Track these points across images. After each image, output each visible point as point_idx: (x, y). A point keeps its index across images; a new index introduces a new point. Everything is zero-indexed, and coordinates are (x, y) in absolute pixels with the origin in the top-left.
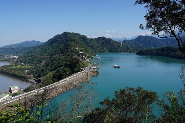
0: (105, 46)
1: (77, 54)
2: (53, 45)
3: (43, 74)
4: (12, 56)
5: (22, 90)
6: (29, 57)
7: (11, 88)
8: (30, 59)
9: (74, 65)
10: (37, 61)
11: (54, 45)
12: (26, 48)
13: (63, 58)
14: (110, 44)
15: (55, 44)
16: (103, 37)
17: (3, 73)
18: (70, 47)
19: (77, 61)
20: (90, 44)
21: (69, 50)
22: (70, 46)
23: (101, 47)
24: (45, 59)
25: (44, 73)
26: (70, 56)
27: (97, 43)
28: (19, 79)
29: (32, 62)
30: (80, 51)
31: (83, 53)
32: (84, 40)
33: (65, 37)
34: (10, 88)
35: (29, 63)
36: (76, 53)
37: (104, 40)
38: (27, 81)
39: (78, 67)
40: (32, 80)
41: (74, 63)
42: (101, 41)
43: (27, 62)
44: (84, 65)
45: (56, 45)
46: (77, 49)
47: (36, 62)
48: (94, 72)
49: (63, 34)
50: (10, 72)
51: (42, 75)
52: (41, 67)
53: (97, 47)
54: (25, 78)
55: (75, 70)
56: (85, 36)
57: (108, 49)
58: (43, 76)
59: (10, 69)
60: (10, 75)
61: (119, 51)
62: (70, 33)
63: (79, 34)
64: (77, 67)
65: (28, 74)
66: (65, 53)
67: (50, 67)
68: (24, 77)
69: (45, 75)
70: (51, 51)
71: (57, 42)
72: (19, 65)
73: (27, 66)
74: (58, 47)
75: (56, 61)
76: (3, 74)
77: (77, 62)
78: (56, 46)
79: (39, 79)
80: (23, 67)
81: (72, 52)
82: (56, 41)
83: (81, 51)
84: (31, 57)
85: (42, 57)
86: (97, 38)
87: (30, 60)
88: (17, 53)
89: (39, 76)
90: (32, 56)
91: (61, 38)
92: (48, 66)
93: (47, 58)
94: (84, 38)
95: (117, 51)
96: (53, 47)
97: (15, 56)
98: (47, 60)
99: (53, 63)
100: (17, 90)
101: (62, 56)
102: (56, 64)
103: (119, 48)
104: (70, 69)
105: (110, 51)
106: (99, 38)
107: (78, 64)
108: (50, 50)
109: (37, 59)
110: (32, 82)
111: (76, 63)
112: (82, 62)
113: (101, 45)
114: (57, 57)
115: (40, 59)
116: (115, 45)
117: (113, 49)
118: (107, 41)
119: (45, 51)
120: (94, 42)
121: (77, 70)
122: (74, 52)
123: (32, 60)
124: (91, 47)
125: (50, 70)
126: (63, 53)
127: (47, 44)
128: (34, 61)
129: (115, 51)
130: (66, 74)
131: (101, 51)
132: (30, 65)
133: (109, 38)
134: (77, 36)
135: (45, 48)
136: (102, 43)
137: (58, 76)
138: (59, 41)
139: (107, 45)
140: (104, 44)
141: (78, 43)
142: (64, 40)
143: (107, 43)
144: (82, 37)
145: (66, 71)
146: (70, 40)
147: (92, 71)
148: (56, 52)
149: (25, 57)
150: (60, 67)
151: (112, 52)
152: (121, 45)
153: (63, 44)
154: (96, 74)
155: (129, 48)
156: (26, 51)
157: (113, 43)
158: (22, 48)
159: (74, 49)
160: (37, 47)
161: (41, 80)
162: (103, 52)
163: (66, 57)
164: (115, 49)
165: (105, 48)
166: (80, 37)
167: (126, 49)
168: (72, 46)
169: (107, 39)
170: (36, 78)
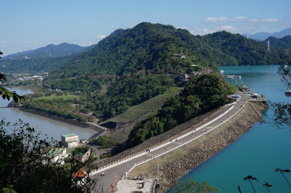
0: (231, 51)
1: (186, 68)
2: (117, 50)
3: (117, 111)
4: (29, 76)
5: (84, 142)
6: (70, 76)
7: (66, 138)
8: (73, 82)
9: (208, 89)
10: (88, 85)
11: (119, 51)
12: (52, 60)
13: (154, 77)
14: (241, 47)
15: (122, 49)
16: (224, 32)
17: (30, 110)
18: (169, 54)
19: (215, 81)
20: (198, 48)
21: (167, 60)
22: (169, 51)
23: (224, 54)
24: (106, 80)
25: (119, 108)
26: (169, 73)
27: (212, 46)
28: (67, 122)
29: (79, 88)
30: (190, 61)
31: (198, 65)
32: (183, 39)
33: (143, 33)
34: (63, 138)
35: (72, 90)
36: (183, 66)
37: (227, 38)
38: (85, 126)
40: (93, 124)
42: (221, 41)
43: (68, 88)
44: (228, 88)
45: (124, 50)
46: (183, 59)
47: (85, 87)
48: (260, 104)
49: (137, 26)
50: (44, 108)
51: (114, 112)
52: (103, 97)
53: (214, 52)
54: (79, 120)
55: (213, 100)
56: (187, 31)
57: (237, 58)
58: (117, 114)
59: (40, 101)
60: (45, 113)
61: (265, 62)
62: (153, 25)
63: (171, 27)
65: (82, 111)
66: (158, 67)
67: (129, 96)
68: (77, 116)
69: (121, 113)
70: (116, 64)
71: (127, 45)
72: (52, 93)
73: (70, 96)
74: (133, 55)
75: (141, 84)
76: (29, 112)
77: (214, 83)
78: (125, 54)
79: (108, 121)
80: (64, 98)
81: (174, 64)
82: (124, 43)
84: (73, 78)
85: (99, 77)
86: (211, 34)
87: (72, 83)
88: (37, 69)
89: (107, 115)
90: (75, 76)
91: (133, 36)
92: (125, 95)
93: (110, 79)
94: (183, 35)
95: (259, 62)
96: (118, 54)
97: (35, 76)
98: (111, 83)
99: (135, 88)
100: (75, 141)
101: (152, 72)
102: (141, 89)
103: (263, 56)
104: (200, 98)
105: (244, 63)
106: (215, 35)
107: (217, 87)
108: (112, 61)
109: (87, 81)
110: (95, 128)
112: (224, 84)
113: (221, 50)
114: (142, 75)
115: (93, 80)
116: (253, 49)
117: (250, 57)
118: (234, 41)
119: (102, 64)
120: (204, 44)
121: (217, 99)
122: (179, 65)
123: (77, 83)
124: (203, 54)
125: (130, 103)
126: (155, 67)
127: (99, 50)
128: (81, 85)
129: (255, 62)
130: (192, 107)
131: (224, 63)
132: (75, 94)
133: (237, 34)
134: (168, 32)
135: (99, 59)
136: (222, 45)
137: (174, 111)
138: (129, 42)
139: (234, 49)
140: (227, 46)
141: (183, 46)
142: (142, 40)
143: (234, 46)
144: (179, 33)
145: (191, 102)
146: (158, 39)
147: (255, 102)
148: (131, 65)
149: (61, 78)
150: (151, 96)
151: (248, 64)
152: (267, 48)
153: (144, 49)
154: (264, 107)
155: (287, 55)
156: (54, 66)
157: (249, 45)
158: (46, 60)
159: (177, 58)
160: (79, 56)
161: (116, 123)
162: (227, 65)
163: (161, 75)
164: (255, 59)
165: (232, 57)
166: (175, 33)
167: (281, 57)
168: (172, 51)
169: (234, 36)
170: (102, 119)
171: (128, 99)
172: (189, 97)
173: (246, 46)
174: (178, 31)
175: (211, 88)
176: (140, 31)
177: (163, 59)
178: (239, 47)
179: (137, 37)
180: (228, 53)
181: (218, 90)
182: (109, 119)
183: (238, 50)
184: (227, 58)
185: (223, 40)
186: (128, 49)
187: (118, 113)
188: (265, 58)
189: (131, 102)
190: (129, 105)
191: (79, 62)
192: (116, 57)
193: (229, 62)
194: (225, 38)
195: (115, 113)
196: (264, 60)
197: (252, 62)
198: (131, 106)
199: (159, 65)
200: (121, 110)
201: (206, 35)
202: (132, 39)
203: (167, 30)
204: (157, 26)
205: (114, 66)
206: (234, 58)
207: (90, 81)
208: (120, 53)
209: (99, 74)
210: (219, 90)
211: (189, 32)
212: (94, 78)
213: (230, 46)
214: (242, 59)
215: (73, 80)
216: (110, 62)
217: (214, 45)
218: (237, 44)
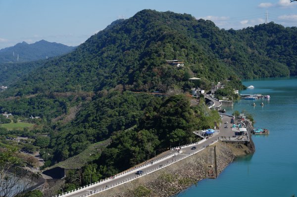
0: (280, 53)
1: (183, 83)
2: (103, 53)
3: (70, 150)
6: (29, 93)
8: (31, 102)
9: (169, 121)
10: (53, 108)
11: (105, 55)
12: (16, 67)
13: (132, 96)
15: (110, 51)
16: (272, 24)
18: (158, 61)
19: (181, 107)
20: (227, 50)
21: (155, 70)
22: (159, 56)
23: (267, 59)
24: (77, 100)
25: (74, 146)
26: (157, 90)
27: (252, 46)
29: (38, 112)
30: (191, 72)
31: (203, 79)
32: (205, 36)
33: (143, 26)
35: (27, 114)
36: (178, 80)
37: (275, 33)
38: (21, 174)
39: (183, 128)
41: (168, 114)
42: (267, 38)
43: (22, 111)
44: (203, 119)
45: (112, 53)
46: (180, 68)
47: (48, 111)
48: (239, 147)
49: (135, 16)
51: (66, 152)
52: (65, 127)
53: (252, 57)
55: (173, 138)
56: (211, 24)
57: (289, 64)
58: (70, 156)
62: (159, 14)
63: (188, 17)
64: (179, 126)
65: (25, 149)
66: (140, 82)
67: (92, 126)
69: (76, 154)
70: (98, 74)
71: (117, 44)
73: (21, 124)
74: (120, 61)
75: (112, 108)
77: (180, 110)
78: (113, 59)
79: (56, 165)
80: (9, 127)
81: (165, 75)
82: (114, 42)
83: (195, 72)
84: (32, 96)
85: (69, 94)
86: (252, 28)
87: (30, 104)
89: (58, 157)
90: (36, 92)
91: (128, 31)
92: (87, 125)
93: (84, 99)
94: (205, 29)
96: (102, 60)
98: (83, 105)
99: (103, 114)
101: (131, 90)
102: (111, 116)
104: (157, 134)
106: (258, 28)
107: (183, 117)
108: (93, 69)
109: (51, 101)
111: (176, 113)
112: (196, 112)
113: (266, 53)
114: (116, 94)
115: (61, 100)
118: (286, 38)
119: (78, 74)
120: (239, 43)
121: (178, 137)
122: (171, 78)
123: (36, 104)
124: (232, 59)
125: (92, 138)
126: (136, 81)
127: (83, 52)
128: (42, 107)
130: (143, 149)
131: (266, 73)
132: (29, 121)
134: (182, 24)
135: (78, 66)
136: (268, 45)
137: (118, 156)
138: (121, 40)
139: (285, 51)
140: (274, 47)
141: (187, 48)
142: (140, 37)
143: (285, 45)
144: (198, 26)
145: (142, 141)
146: (158, 36)
147: (233, 142)
148: (114, 77)
149: (16, 95)
150: (123, 127)
153: (137, 52)
154: (245, 152)
156: (18, 76)
158: (8, 67)
159: (171, 67)
160: (53, 61)
161: (64, 169)
162: (271, 77)
163: (143, 93)
165: (280, 63)
166: (194, 27)
168: (165, 56)
169: (287, 30)
170: (49, 162)
171: (91, 131)
172: (140, 132)
174: (197, 24)
175: (174, 118)
176: (138, 24)
177: (149, 68)
178: (293, 48)
179: (133, 33)
180: (275, 57)
181: (184, 122)
182: (58, 162)
183: (292, 53)
184: (272, 66)
185: (270, 37)
186: (118, 51)
187: (72, 153)
189: (93, 136)
190: (90, 140)
191: (51, 71)
192: (100, 64)
193: (276, 72)
194: (273, 34)
195: (68, 153)
198: (94, 142)
199: (144, 77)
200: (77, 148)
201: (244, 29)
202: (125, 36)
203: (181, 21)
204: (165, 15)
205: (96, 78)
206: (284, 66)
207: (56, 101)
208: (106, 58)
209: (71, 90)
210: (187, 121)
211: (214, 25)
212: (61, 97)
213: (279, 46)
214: (296, 67)
215: (31, 99)
216: (90, 71)
217: (255, 44)
218: (290, 44)
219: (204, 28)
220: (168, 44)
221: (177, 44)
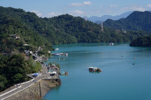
0: (72, 31)
9: (13, 69)
14: (80, 28)
16: (67, 15)
18: (5, 35)
19: (20, 61)
20: (43, 29)
21: (3, 40)
22: (6, 32)
23: (65, 34)
26: (5, 52)
27: (57, 27)
30: (24, 42)
31: (31, 45)
32: (31, 21)
36: (17, 46)
37: (69, 20)
39: (21, 73)
41: (12, 65)
42: (65, 23)
44: (32, 68)
46: (18, 39)
53: (57, 33)
55: (15, 79)
56: (34, 14)
57: (77, 37)
61: (99, 40)
62: (4, 8)
64: (19, 72)
77: (19, 63)
81: (9, 43)
83: (26, 41)
86: (56, 17)
95: (94, 40)
103: (97, 36)
104: (6, 77)
105: (82, 41)
106: (60, 17)
107: (21, 67)
111: (17, 65)
112: (28, 64)
113: (64, 31)
116: (90, 30)
117: (87, 36)
118: (75, 23)
120: (50, 25)
121: (18, 78)
122: (13, 45)
124: (46, 34)
129: (91, 41)
131: (65, 41)
133: (78, 17)
134: (18, 14)
136: (65, 26)
139: (75, 29)
140: (69, 27)
141: (21, 28)
143: (74, 26)
144: (27, 16)
146: (4, 21)
151: (86, 42)
152: (101, 28)
154: (56, 85)
155: (117, 34)
157: (87, 26)
159: (12, 38)
162: (67, 43)
164: (90, 37)
165: (72, 36)
166: (25, 16)
167: (112, 36)
168: (9, 32)
169: (75, 18)
173: (85, 27)
174: (26, 14)
175: (16, 67)
178: (79, 28)
180: (69, 33)
181: (22, 69)
184: (68, 37)
185: (66, 22)
188: (99, 37)
193: (70, 41)
194: (68, 20)
196: (98, 38)
197: (89, 41)
201: (52, 18)
203: (17, 13)
204: (8, 9)
206: (74, 37)
211: (36, 15)
213: (71, 27)
214: (81, 38)
217: (58, 26)
218: (77, 25)
219: (30, 17)
220: (10, 26)
221: (15, 25)
